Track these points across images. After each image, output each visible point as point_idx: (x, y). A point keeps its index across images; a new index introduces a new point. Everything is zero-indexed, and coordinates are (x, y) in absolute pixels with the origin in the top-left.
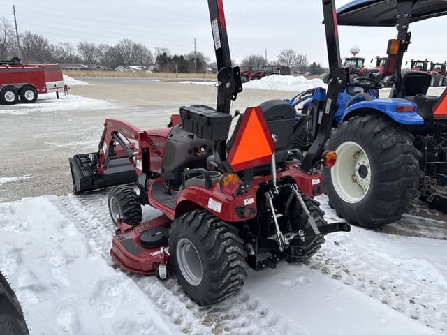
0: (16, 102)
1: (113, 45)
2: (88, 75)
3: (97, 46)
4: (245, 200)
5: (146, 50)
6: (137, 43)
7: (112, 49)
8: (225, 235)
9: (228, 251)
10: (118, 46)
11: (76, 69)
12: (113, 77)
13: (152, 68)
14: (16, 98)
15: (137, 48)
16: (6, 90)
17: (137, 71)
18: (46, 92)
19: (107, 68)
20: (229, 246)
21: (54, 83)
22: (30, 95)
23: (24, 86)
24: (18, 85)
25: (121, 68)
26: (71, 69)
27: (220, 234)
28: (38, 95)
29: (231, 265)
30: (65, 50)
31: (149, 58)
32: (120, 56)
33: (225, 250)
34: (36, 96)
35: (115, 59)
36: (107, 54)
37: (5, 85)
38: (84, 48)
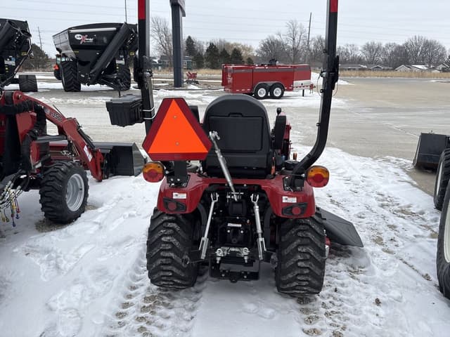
0: (266, 97)
1: (401, 44)
2: (360, 75)
3: (383, 45)
4: (174, 194)
5: (440, 47)
6: (429, 39)
7: (399, 47)
8: (169, 224)
9: (163, 239)
10: (407, 44)
11: (354, 69)
12: (386, 77)
13: (441, 67)
14: (267, 94)
15: (429, 45)
16: (260, 86)
17: (422, 70)
18: (292, 90)
19: (386, 68)
20: (166, 235)
21: (301, 82)
22: (277, 92)
23: (275, 84)
24: (270, 83)
25: (403, 68)
26: (349, 69)
27: (165, 221)
28: (285, 92)
29: (162, 254)
30: (350, 52)
31: (442, 55)
32: (406, 53)
33: (161, 237)
34: (282, 93)
35: (399, 58)
36: (392, 53)
37: (260, 83)
38: (370, 48)
